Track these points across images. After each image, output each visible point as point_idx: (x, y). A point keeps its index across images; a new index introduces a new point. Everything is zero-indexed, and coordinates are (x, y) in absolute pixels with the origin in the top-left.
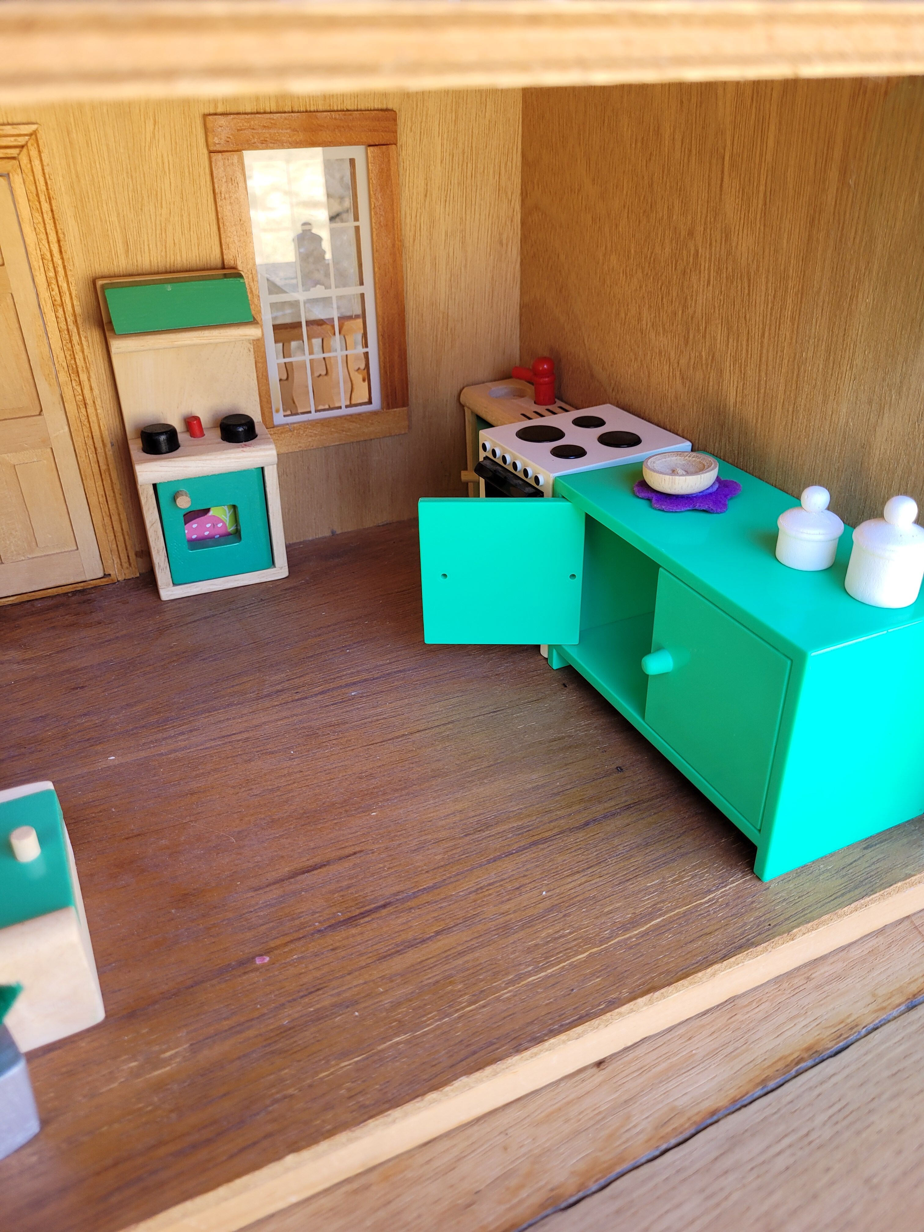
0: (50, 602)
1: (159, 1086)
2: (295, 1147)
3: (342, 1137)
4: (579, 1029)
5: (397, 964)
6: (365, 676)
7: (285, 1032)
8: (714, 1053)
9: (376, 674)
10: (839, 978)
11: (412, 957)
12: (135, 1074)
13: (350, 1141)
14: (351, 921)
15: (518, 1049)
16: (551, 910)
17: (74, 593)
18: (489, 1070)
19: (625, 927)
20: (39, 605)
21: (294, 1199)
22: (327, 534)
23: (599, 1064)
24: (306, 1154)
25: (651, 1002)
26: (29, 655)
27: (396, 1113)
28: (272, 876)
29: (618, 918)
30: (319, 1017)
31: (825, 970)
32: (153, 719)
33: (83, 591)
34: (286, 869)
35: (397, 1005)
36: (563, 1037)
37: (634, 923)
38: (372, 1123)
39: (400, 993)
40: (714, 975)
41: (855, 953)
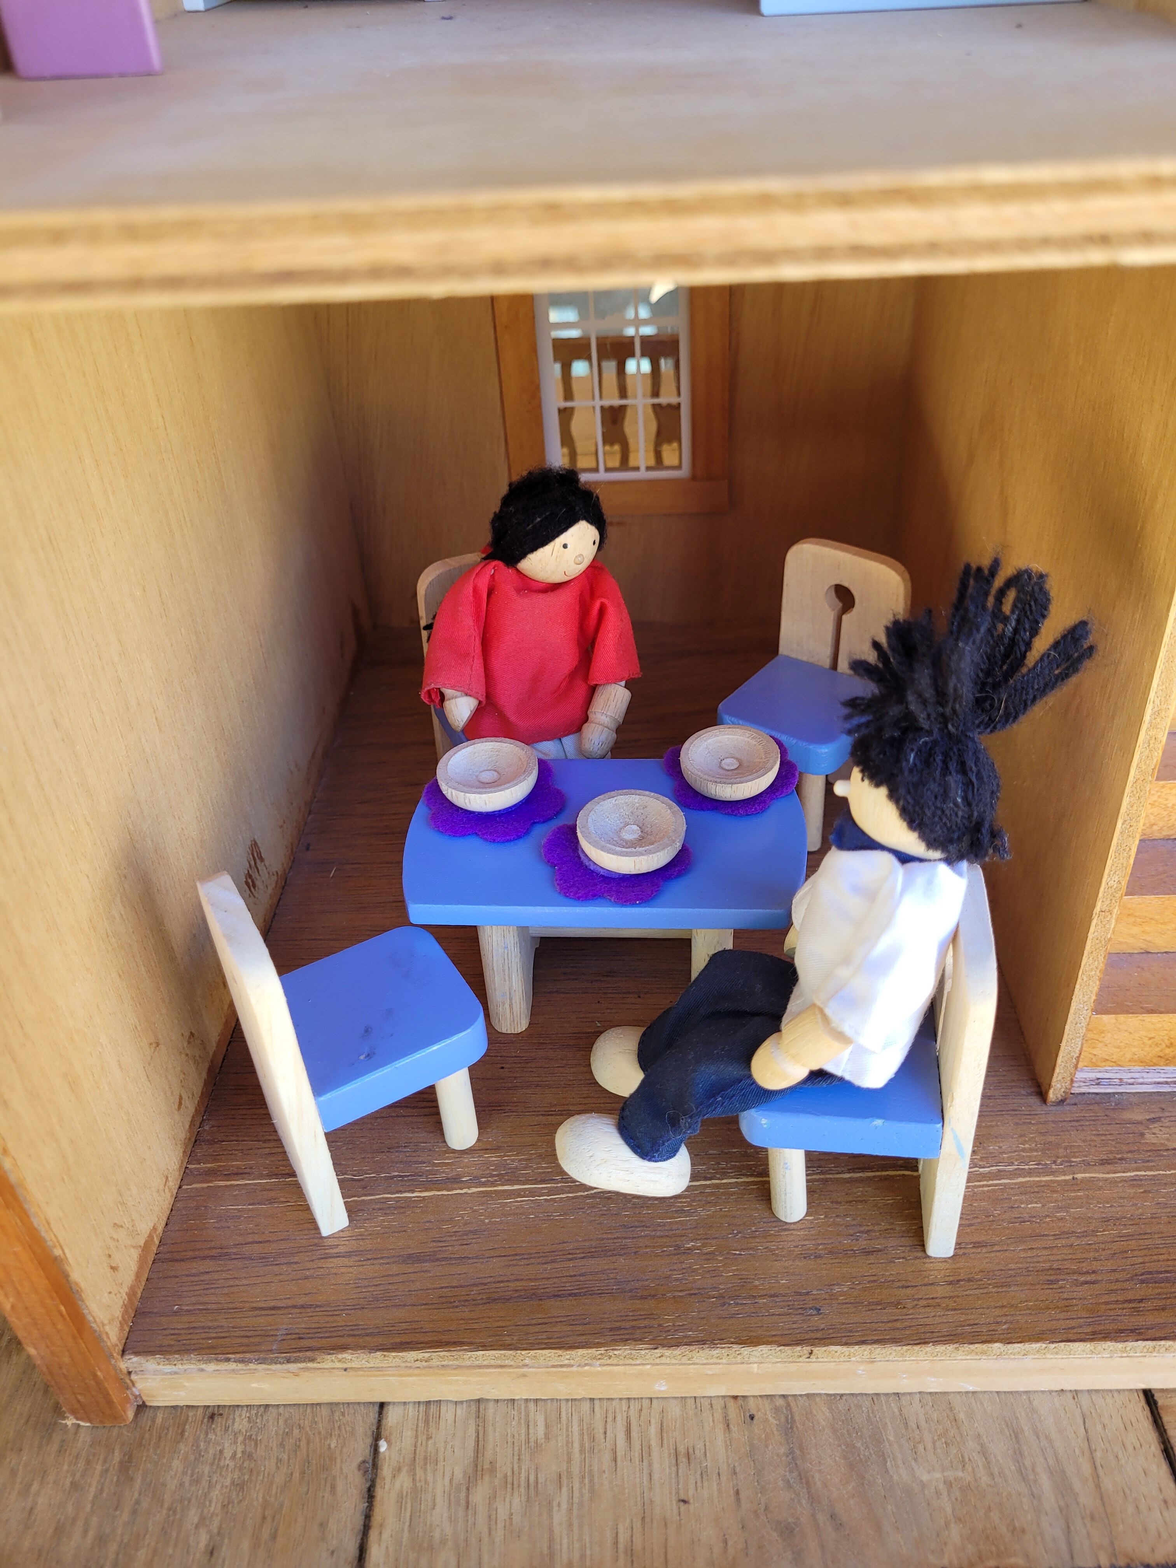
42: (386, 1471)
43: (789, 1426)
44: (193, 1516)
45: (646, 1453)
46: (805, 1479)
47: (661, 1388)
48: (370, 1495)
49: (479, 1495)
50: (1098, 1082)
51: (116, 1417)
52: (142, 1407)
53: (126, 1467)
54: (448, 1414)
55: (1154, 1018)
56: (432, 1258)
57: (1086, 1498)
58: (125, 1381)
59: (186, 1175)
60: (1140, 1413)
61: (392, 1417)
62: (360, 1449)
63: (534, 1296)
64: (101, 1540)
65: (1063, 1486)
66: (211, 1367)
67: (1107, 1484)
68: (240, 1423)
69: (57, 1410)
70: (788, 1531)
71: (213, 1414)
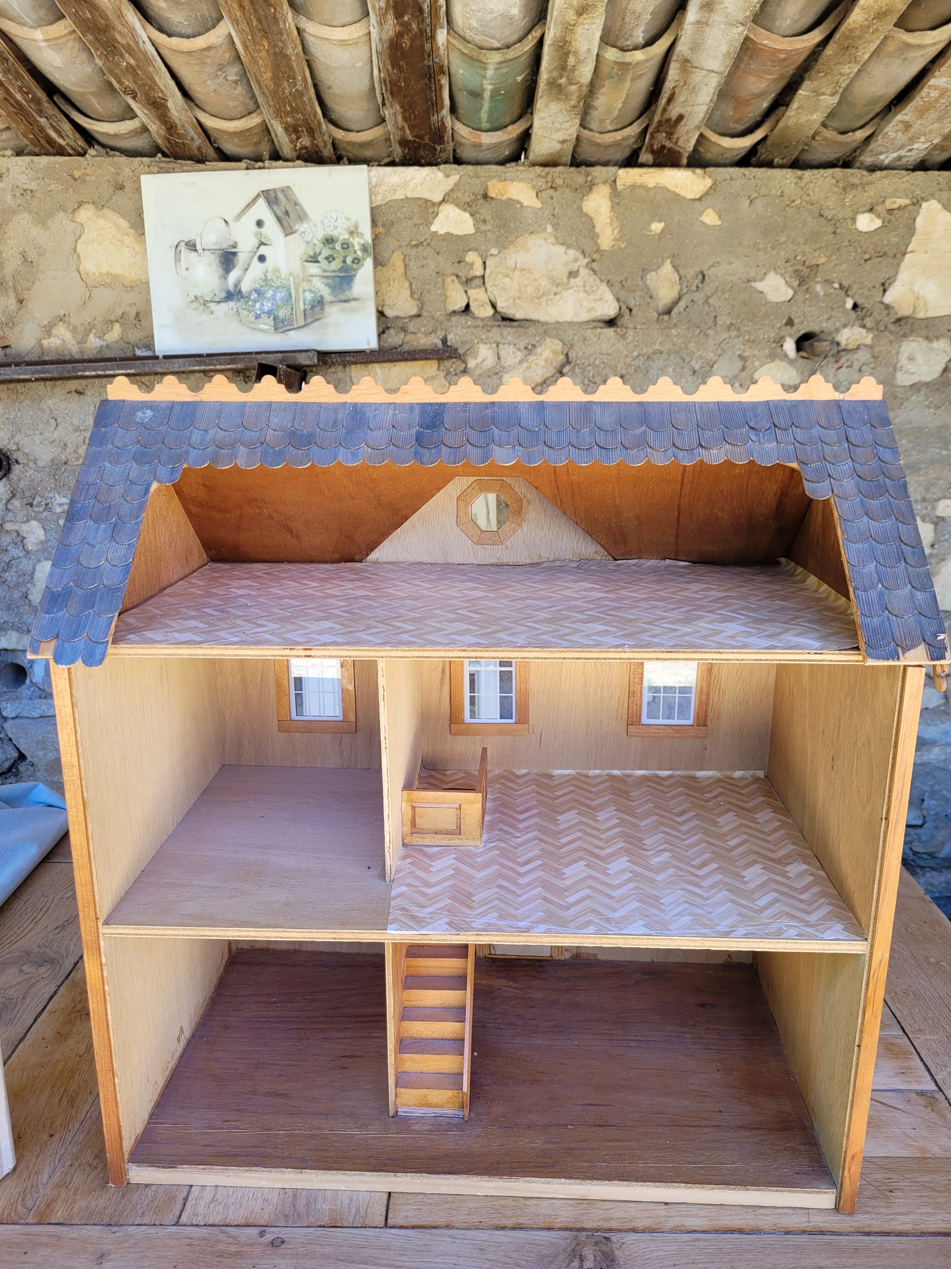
0: (527, 962)
1: (533, 1148)
2: (565, 1177)
3: (578, 1181)
4: (658, 1184)
5: (611, 1144)
6: (639, 1038)
7: (570, 1149)
8: (706, 1217)
9: (644, 1039)
10: (766, 1215)
11: (616, 1144)
12: (528, 1143)
13: (581, 1184)
14: (601, 1126)
15: (637, 1181)
16: (668, 1148)
17: (538, 960)
18: (626, 1183)
19: (689, 1163)
20: (523, 962)
21: (561, 1196)
22: (650, 960)
23: (666, 1204)
24: (567, 1181)
25: (686, 1187)
26: (517, 985)
27: (595, 1182)
28: (580, 1102)
29: (689, 1159)
30: (582, 1149)
31: (763, 1211)
32: (556, 1029)
33: (541, 961)
34: (586, 1102)
35: (606, 1155)
36: (652, 1184)
37: (693, 1163)
38: (588, 1181)
39: (608, 1152)
40: (712, 1189)
41: (778, 1211)
42: (190, 1200)
43: (295, 1195)
44: (139, 1206)
45: (256, 1199)
46: (294, 1206)
47: (264, 1184)
48: (184, 1205)
49: (212, 1206)
50: (405, 1112)
51: (122, 1183)
52: (129, 1183)
53: (123, 1196)
54: (208, 1188)
55: (414, 1090)
56: (211, 1146)
57: (362, 1213)
58: (126, 1172)
59: (148, 1123)
60: (385, 1197)
61: (193, 1189)
62: (184, 1195)
63: (235, 1155)
64: (115, 1210)
65: (358, 1211)
66: (149, 1169)
67: (369, 1211)
68: (154, 1188)
69: (107, 1182)
70: (286, 1216)
71: (147, 1186)
